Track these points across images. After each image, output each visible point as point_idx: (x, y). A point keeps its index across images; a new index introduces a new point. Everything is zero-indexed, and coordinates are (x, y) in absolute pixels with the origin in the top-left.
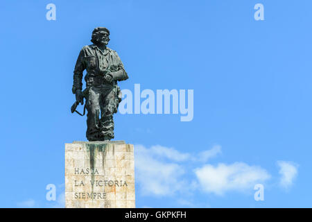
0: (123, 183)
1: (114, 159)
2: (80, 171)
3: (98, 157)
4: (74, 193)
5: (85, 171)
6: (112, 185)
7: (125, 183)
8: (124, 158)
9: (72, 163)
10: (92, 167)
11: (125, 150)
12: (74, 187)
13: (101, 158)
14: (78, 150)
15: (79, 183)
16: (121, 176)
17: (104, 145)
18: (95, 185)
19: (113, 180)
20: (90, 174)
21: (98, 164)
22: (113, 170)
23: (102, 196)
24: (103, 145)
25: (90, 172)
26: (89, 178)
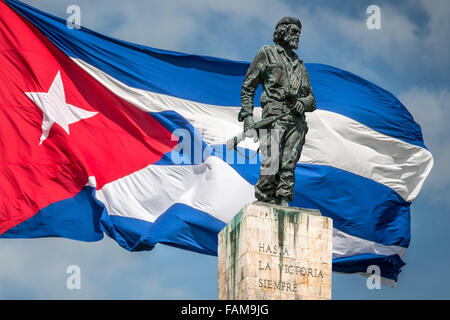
0: (318, 272)
1: (307, 237)
2: (266, 249)
3: (289, 230)
4: (258, 279)
5: (273, 250)
6: (305, 274)
7: (321, 274)
8: (320, 236)
9: (255, 234)
10: (281, 245)
11: (322, 225)
12: (258, 271)
13: (292, 232)
14: (264, 216)
15: (264, 265)
16: (316, 263)
17: (297, 214)
18: (283, 271)
19: (306, 267)
20: (278, 254)
21: (288, 241)
22: (306, 252)
23: (292, 288)
24: (295, 213)
25: (279, 251)
26: (276, 260)
